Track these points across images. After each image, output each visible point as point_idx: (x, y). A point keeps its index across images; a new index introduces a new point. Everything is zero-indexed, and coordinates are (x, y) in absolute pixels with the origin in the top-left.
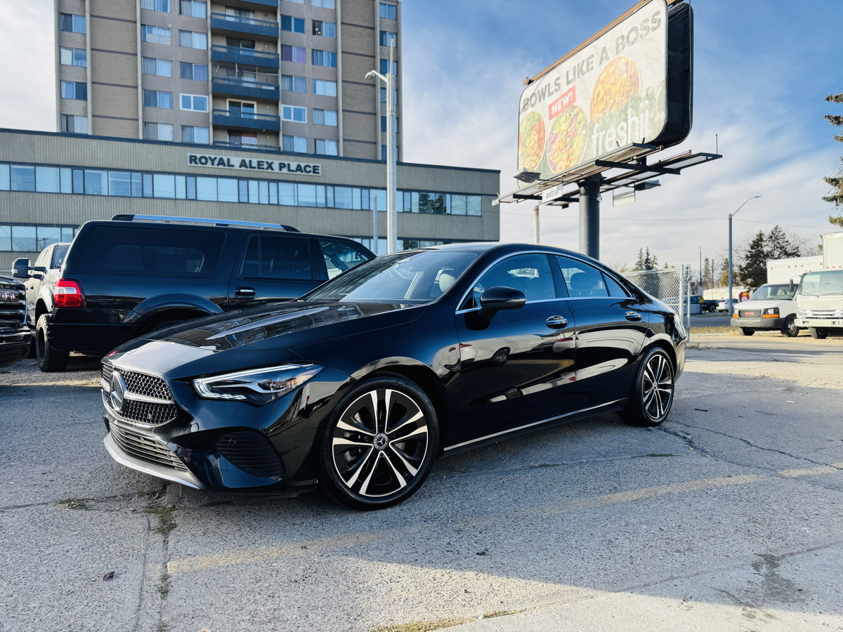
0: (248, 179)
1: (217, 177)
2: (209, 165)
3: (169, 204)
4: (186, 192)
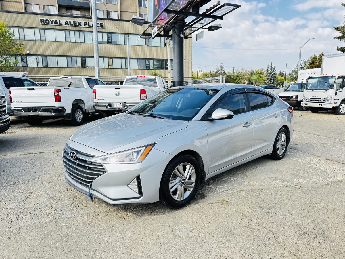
0: (70, 30)
1: (55, 29)
2: (50, 24)
3: (33, 43)
4: (40, 36)
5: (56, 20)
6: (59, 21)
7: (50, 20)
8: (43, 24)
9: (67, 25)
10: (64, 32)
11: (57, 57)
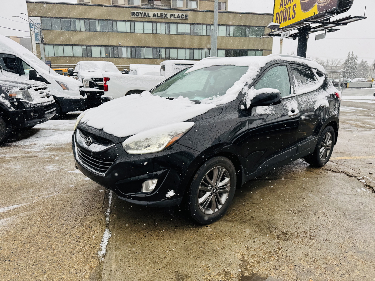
1: (143, 22)
2: (140, 16)
3: (124, 35)
4: (131, 28)
5: (145, 12)
7: (140, 13)
8: (133, 16)
9: (154, 17)
10: (151, 24)
11: (145, 48)
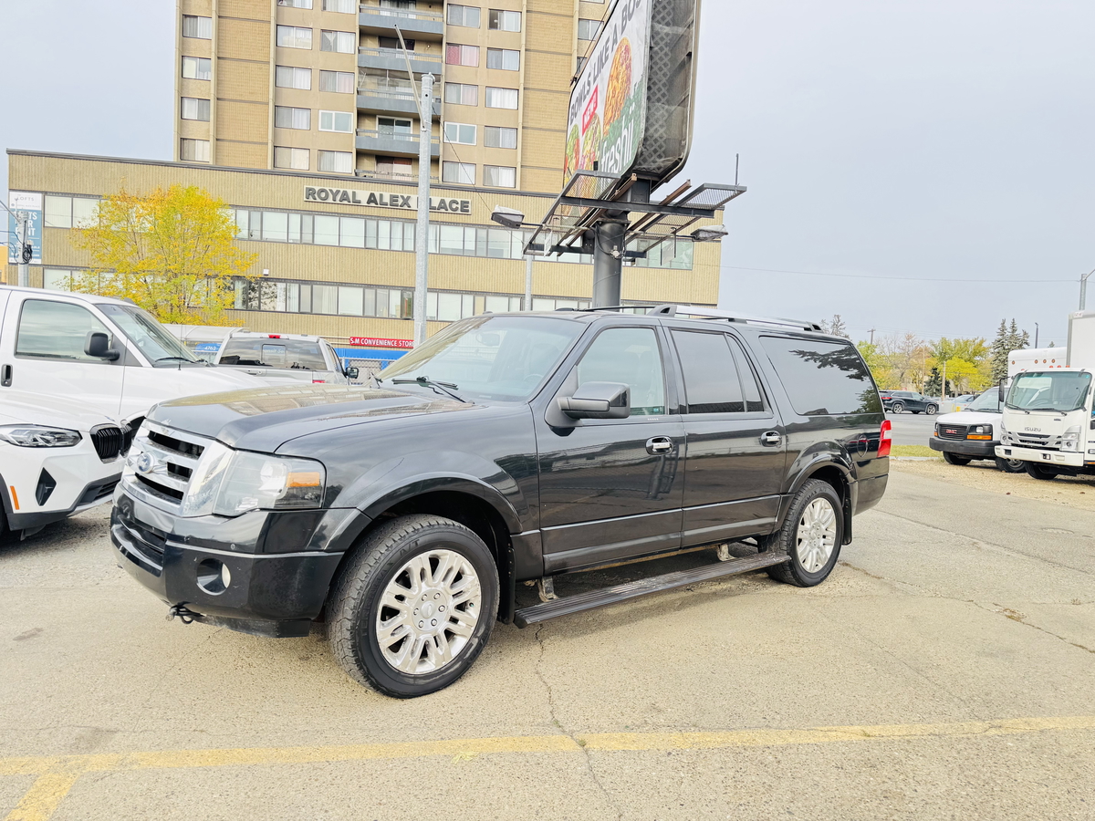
0: (378, 218)
1: (340, 215)
2: (330, 200)
3: (282, 248)
4: (301, 233)
5: (345, 190)
6: (354, 193)
8: (311, 199)
9: (373, 204)
10: (361, 222)
11: (340, 288)
